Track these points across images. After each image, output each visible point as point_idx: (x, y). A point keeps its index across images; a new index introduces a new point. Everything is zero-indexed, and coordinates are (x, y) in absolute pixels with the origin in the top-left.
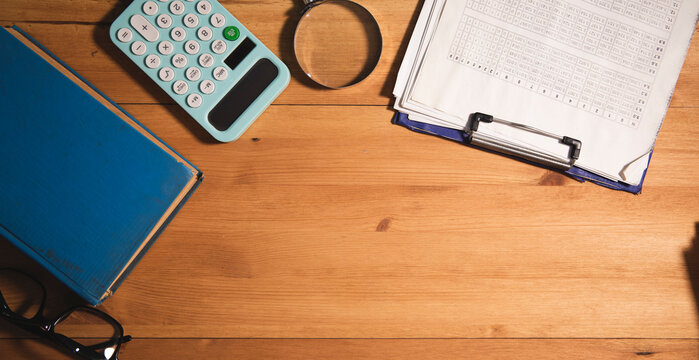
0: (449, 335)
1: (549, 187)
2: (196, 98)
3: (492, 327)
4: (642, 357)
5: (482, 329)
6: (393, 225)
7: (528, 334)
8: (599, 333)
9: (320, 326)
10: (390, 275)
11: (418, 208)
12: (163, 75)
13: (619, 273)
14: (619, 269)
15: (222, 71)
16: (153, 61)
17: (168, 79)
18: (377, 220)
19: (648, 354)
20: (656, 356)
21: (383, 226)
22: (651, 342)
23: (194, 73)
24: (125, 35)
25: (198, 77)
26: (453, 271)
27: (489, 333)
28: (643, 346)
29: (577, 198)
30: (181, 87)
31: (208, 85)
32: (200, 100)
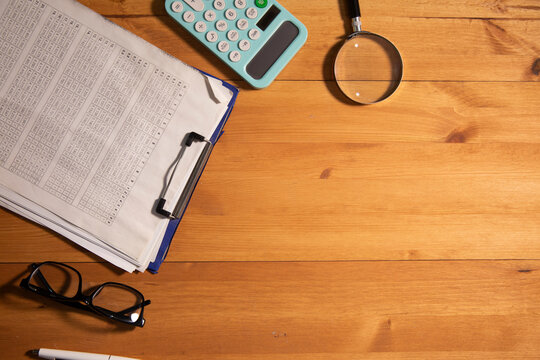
0: (377, 258)
1: (453, 144)
2: (236, 54)
3: (409, 252)
4: (523, 273)
5: (402, 253)
6: (333, 174)
7: (437, 257)
8: (491, 256)
9: (277, 252)
10: (331, 213)
11: (353, 161)
12: (209, 37)
13: (506, 210)
14: (506, 207)
15: (256, 32)
16: (201, 26)
17: (214, 40)
18: (321, 170)
19: (528, 271)
20: (533, 273)
21: (325, 175)
22: (530, 262)
23: (234, 35)
24: (178, 7)
25: (236, 38)
26: (379, 209)
27: (406, 256)
28: (523, 265)
29: (475, 152)
30: (224, 46)
31: (246, 43)
32: (239, 57)
